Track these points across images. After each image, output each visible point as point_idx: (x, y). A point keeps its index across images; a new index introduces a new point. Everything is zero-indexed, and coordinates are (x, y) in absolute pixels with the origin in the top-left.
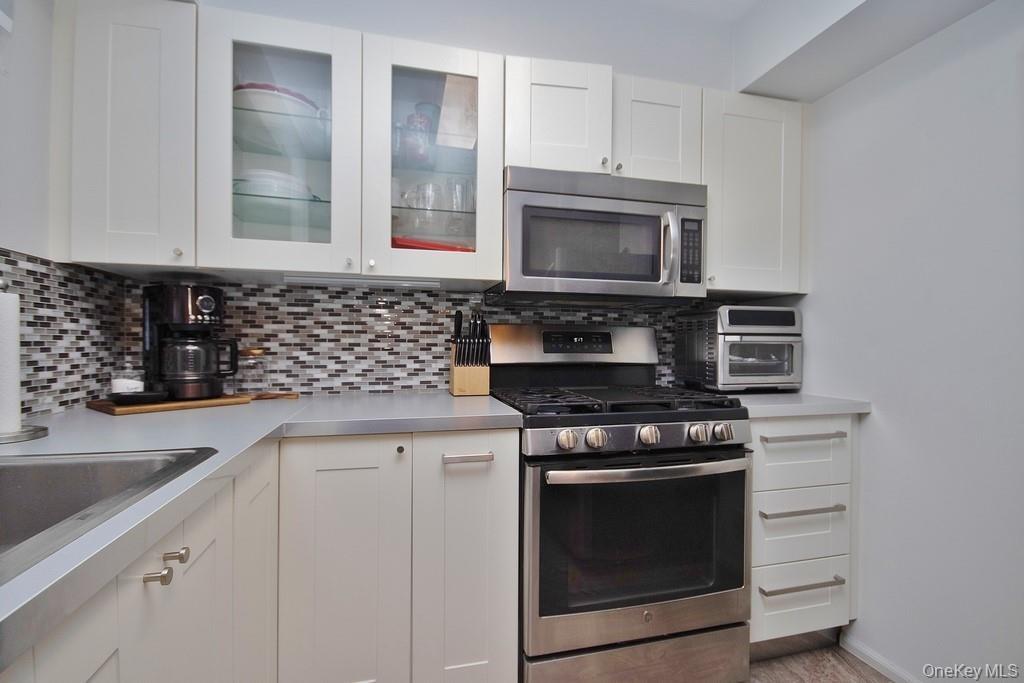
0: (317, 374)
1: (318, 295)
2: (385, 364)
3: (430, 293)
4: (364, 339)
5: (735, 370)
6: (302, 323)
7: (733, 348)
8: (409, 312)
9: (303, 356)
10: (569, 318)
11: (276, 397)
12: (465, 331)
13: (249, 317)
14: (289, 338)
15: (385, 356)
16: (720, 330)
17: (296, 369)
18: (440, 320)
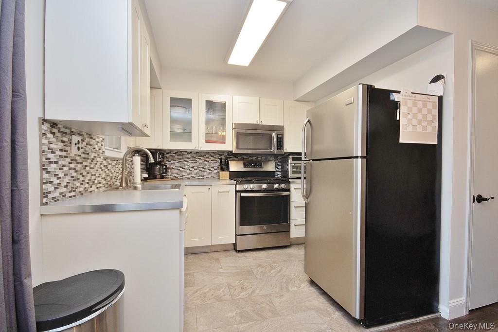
0: (184, 174)
1: (185, 153)
2: (202, 171)
3: (214, 153)
4: (196, 165)
5: (293, 172)
6: (180, 160)
7: (293, 167)
8: (208, 157)
9: (181, 169)
10: (251, 159)
11: (174, 179)
12: (223, 163)
13: (168, 159)
14: (177, 164)
15: (202, 169)
16: (289, 162)
17: (179, 173)
18: (216, 160)
